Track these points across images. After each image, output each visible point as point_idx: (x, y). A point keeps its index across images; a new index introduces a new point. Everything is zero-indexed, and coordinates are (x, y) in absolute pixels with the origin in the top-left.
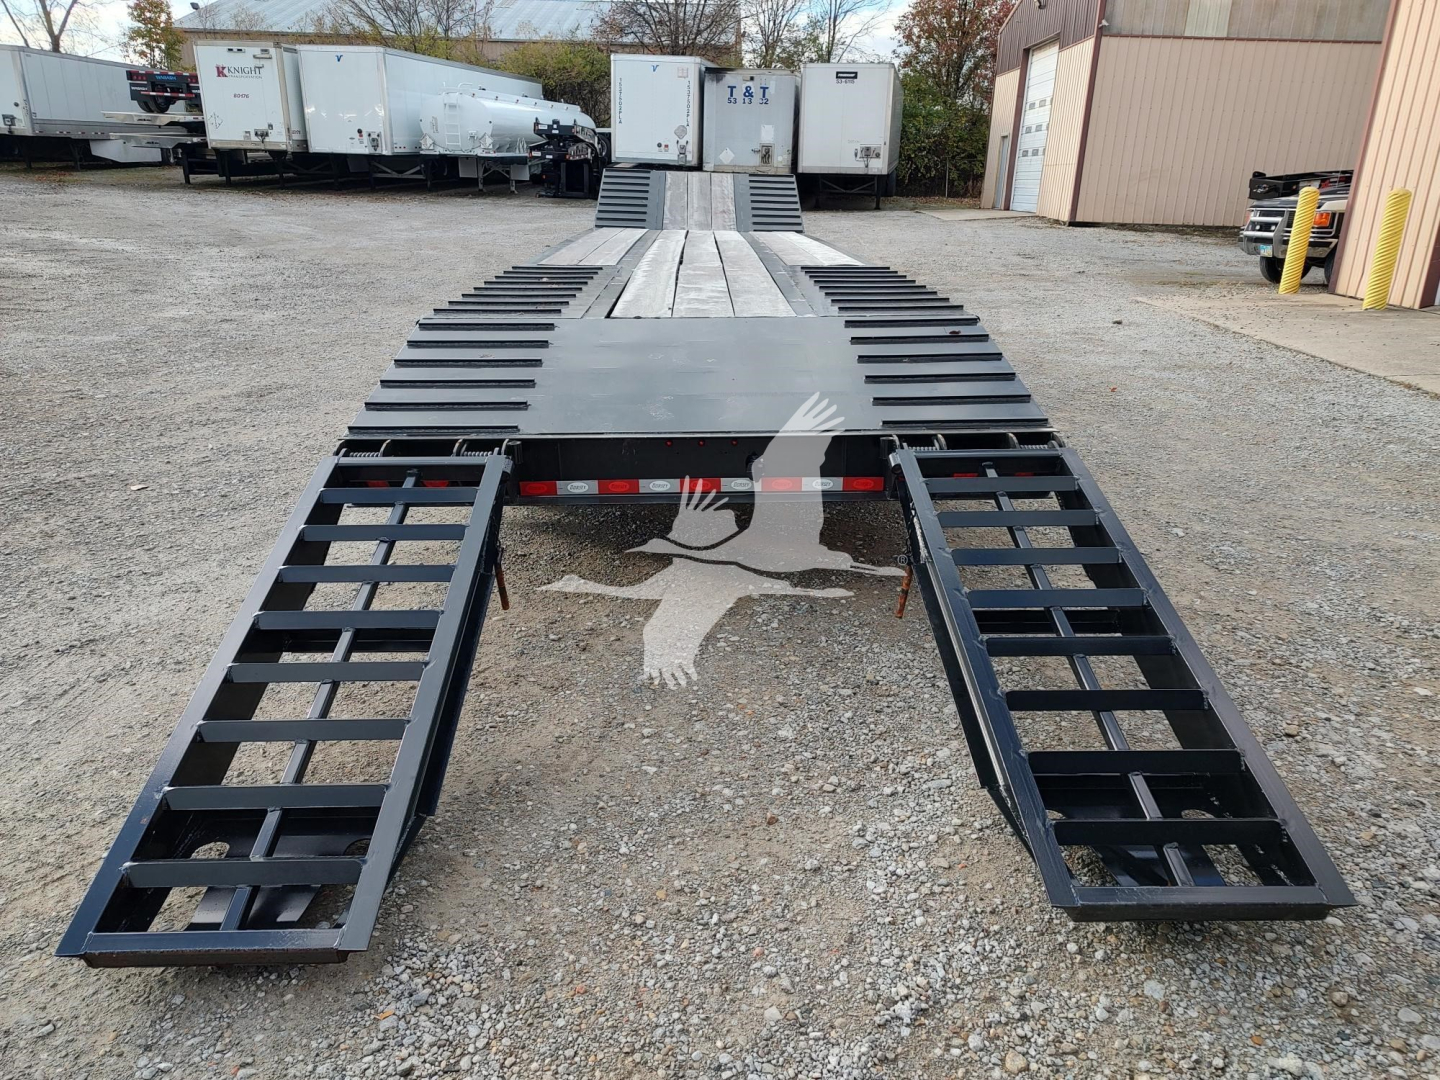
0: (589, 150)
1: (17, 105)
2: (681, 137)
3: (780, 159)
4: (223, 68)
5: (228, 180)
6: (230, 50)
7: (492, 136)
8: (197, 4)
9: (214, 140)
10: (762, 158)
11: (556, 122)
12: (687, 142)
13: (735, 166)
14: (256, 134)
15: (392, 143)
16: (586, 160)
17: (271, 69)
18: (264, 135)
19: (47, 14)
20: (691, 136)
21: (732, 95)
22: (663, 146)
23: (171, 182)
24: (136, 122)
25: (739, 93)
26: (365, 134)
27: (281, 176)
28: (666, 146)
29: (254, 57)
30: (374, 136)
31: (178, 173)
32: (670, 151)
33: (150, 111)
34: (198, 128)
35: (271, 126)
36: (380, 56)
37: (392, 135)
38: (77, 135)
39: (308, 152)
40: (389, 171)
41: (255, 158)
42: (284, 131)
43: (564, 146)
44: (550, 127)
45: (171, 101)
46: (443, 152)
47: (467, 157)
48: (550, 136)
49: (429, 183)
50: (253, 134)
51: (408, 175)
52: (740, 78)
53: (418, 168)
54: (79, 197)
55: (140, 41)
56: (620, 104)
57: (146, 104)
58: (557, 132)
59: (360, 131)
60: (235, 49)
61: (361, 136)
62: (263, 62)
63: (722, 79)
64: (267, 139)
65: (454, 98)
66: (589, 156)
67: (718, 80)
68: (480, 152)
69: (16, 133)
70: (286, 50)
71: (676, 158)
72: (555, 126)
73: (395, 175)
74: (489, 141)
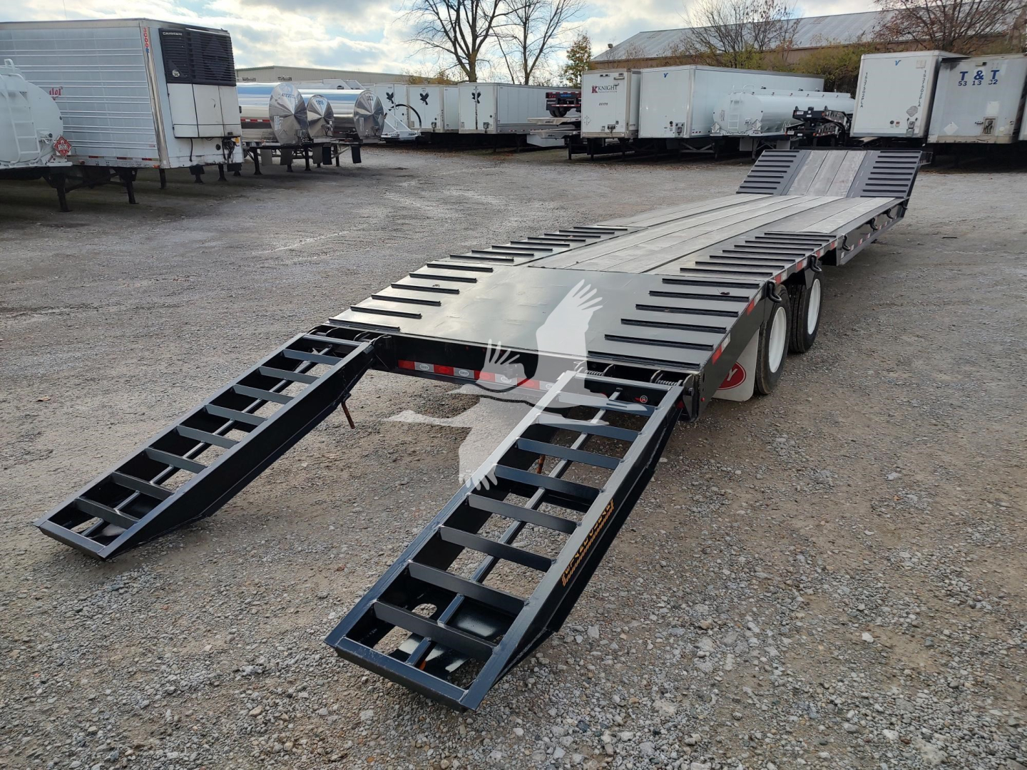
0: (837, 128)
1: (491, 116)
2: (911, 115)
3: (1002, 129)
4: (596, 87)
5: (592, 156)
6: (602, 76)
7: (761, 121)
8: (612, 45)
9: (585, 133)
10: (985, 129)
11: (811, 109)
12: (916, 119)
13: (957, 136)
14: (608, 128)
15: (691, 129)
16: (834, 136)
17: (623, 85)
18: (612, 128)
19: (526, 60)
20: (921, 115)
21: (963, 79)
22: (895, 123)
23: (562, 159)
24: (544, 123)
25: (969, 78)
26: (674, 124)
27: (624, 153)
28: (898, 123)
29: (615, 79)
30: (680, 125)
31: (566, 153)
32: (900, 127)
33: (555, 116)
34: (578, 125)
35: (617, 122)
36: (692, 71)
37: (691, 124)
38: (520, 132)
39: (637, 138)
40: (691, 148)
41: (610, 142)
42: (624, 125)
43: (815, 126)
44: (806, 113)
45: (568, 109)
46: (726, 134)
47: (743, 137)
48: (807, 120)
49: (716, 156)
50: (606, 128)
51: (703, 150)
52: (973, 64)
53: (710, 146)
54: (503, 170)
55: (571, 72)
56: (864, 92)
57: (554, 112)
58: (810, 116)
59: (671, 123)
60: (604, 74)
61: (672, 126)
62: (619, 81)
63: (955, 67)
64: (614, 131)
65: (738, 97)
66: (836, 132)
67: (952, 68)
68: (751, 133)
69: (489, 133)
70: (634, 73)
71: (905, 132)
72: (810, 112)
73: (695, 151)
74: (759, 125)
